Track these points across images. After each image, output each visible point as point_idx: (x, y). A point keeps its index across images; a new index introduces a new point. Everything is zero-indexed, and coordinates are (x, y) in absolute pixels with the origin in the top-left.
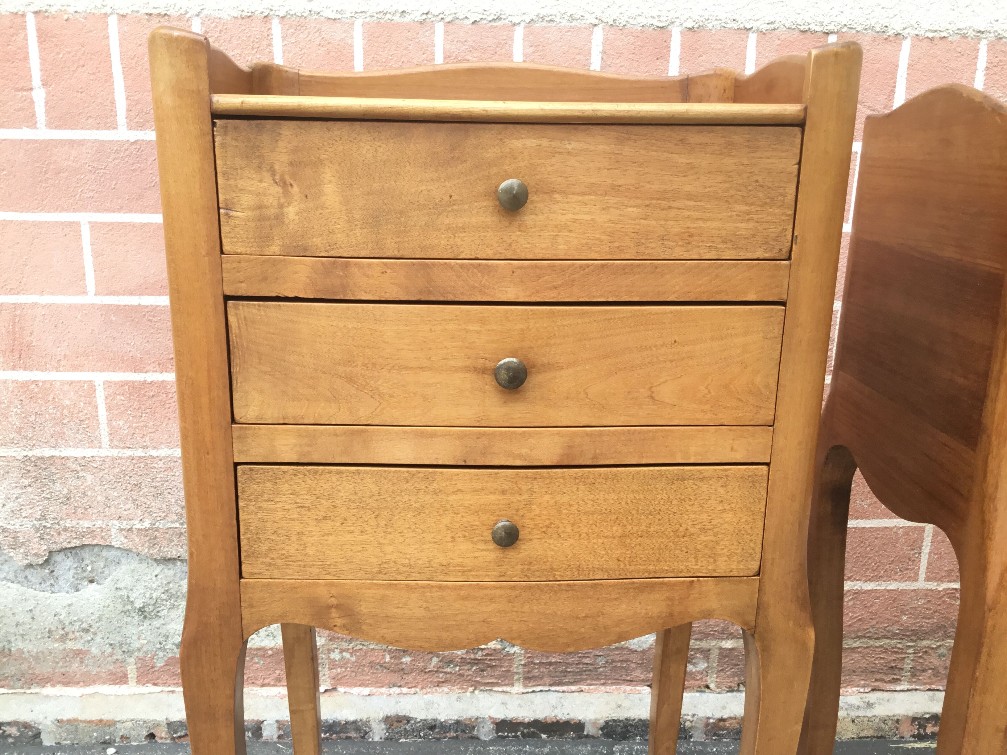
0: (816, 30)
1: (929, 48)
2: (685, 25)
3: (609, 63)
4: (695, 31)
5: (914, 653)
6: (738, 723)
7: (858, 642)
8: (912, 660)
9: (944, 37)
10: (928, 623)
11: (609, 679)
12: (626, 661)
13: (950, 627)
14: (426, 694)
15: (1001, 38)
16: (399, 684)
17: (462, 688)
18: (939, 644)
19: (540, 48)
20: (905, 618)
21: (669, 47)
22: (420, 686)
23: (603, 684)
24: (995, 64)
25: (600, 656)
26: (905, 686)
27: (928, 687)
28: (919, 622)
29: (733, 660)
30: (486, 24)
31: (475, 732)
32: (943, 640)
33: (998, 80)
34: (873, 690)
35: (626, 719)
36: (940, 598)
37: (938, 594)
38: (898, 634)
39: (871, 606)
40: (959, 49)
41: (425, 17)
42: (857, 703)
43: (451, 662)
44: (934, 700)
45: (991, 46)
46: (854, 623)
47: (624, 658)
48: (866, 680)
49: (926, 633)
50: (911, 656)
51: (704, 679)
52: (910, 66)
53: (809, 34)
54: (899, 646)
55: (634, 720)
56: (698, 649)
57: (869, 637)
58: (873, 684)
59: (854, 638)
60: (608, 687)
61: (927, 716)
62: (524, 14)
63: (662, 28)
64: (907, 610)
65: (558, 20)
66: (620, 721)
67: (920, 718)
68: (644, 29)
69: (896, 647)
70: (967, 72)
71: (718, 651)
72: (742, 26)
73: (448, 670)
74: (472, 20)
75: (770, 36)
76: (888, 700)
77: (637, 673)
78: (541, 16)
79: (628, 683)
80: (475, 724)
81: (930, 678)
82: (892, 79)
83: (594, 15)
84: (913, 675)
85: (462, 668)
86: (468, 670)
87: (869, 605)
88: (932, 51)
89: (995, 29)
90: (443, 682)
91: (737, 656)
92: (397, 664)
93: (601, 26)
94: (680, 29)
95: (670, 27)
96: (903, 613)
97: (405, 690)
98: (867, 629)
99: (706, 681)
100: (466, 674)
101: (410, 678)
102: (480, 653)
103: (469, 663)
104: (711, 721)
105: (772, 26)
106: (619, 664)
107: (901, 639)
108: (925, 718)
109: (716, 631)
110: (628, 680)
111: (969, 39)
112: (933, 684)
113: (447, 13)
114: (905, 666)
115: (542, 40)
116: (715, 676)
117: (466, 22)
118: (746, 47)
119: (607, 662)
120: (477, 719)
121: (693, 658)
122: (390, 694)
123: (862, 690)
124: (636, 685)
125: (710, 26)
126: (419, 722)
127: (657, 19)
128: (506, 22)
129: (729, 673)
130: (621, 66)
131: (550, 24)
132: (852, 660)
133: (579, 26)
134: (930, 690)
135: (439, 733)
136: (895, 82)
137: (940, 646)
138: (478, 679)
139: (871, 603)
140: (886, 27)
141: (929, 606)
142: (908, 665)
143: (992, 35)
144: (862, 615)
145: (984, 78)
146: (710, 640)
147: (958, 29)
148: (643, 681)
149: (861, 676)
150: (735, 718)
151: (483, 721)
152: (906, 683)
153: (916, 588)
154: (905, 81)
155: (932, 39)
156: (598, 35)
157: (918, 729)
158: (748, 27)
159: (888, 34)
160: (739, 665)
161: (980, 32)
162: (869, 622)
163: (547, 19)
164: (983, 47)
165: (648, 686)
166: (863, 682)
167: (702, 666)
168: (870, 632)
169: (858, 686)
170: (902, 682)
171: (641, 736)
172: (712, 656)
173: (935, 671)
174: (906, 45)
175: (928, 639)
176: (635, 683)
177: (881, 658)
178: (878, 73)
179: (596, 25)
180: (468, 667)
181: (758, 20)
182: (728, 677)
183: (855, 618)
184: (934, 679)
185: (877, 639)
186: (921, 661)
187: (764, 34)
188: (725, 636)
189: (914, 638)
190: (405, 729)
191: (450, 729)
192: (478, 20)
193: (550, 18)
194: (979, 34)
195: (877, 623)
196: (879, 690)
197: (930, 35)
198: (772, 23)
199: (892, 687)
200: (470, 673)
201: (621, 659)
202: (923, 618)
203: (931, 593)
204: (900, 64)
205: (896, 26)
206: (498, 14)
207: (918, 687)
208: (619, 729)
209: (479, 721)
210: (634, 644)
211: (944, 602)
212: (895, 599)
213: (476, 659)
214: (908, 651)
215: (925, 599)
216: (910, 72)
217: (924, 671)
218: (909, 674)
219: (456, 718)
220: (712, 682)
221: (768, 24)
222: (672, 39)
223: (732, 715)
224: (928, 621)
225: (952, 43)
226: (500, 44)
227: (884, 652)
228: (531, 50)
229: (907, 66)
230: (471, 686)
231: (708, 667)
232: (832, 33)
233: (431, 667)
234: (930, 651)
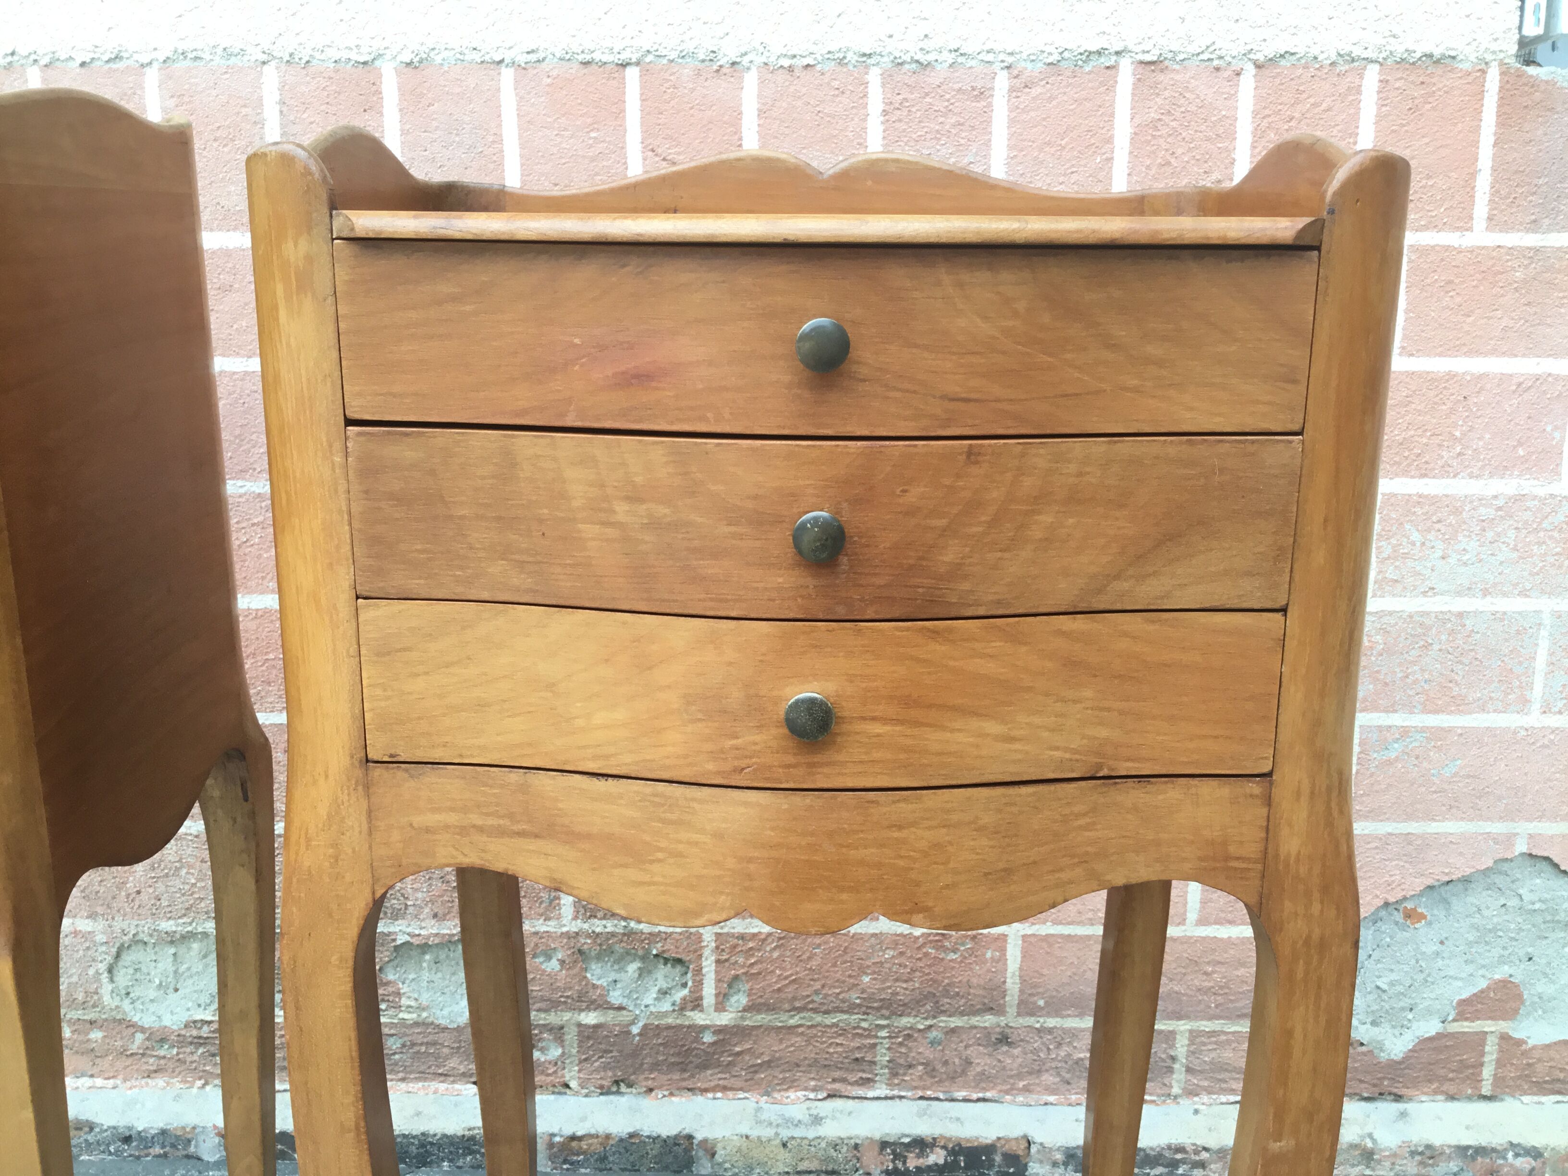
0: (604, 60)
1: (787, 83)
2: (399, 59)
3: (292, 118)
4: (416, 67)
5: (889, 1037)
6: (601, 1144)
7: (797, 1018)
8: (889, 1049)
9: (808, 66)
10: (906, 989)
11: (411, 1072)
12: (434, 1044)
13: (944, 996)
14: (130, 1088)
15: (901, 64)
16: (90, 1073)
17: (186, 1082)
18: (928, 1022)
19: (186, 99)
20: (866, 979)
21: (381, 93)
22: (121, 1077)
23: (403, 1080)
24: (897, 105)
25: (392, 1035)
26: (882, 1090)
27: (920, 1093)
28: (890, 987)
29: (600, 1043)
30: (101, 66)
31: (192, 1149)
32: (934, 1017)
33: (904, 130)
34: (830, 1096)
35: (423, 1134)
36: (919, 948)
37: (915, 942)
38: (859, 1006)
39: (810, 958)
40: (836, 84)
41: (9, 59)
42: (799, 1116)
43: (163, 1040)
44: (925, 1114)
45: (887, 77)
46: (786, 986)
47: (430, 1038)
48: (819, 1080)
49: (904, 1005)
50: (885, 1041)
51: (560, 1073)
52: (761, 113)
53: (594, 66)
54: (864, 1025)
55: (435, 1135)
56: (544, 1025)
57: (812, 1009)
58: (829, 1086)
59: (789, 1011)
60: (411, 1085)
61: (906, 1140)
62: (155, 49)
63: (365, 63)
64: (868, 967)
65: (207, 56)
66: (414, 1137)
67: (894, 1144)
68: (338, 66)
69: (858, 1027)
70: (852, 119)
71: (576, 1029)
72: (487, 58)
73: (162, 1053)
74: (79, 62)
75: (535, 72)
76: (850, 1113)
77: (453, 1063)
78: (180, 51)
79: (442, 1078)
80: (189, 1136)
81: (921, 1077)
82: (736, 133)
83: (259, 48)
84: (894, 1074)
85: (181, 1050)
86: (192, 1053)
87: (805, 957)
88: (792, 89)
89: (888, 50)
90: (156, 1071)
91: (607, 1036)
92: (82, 1042)
93: (273, 64)
94: (394, 64)
95: (377, 63)
96: (863, 971)
97: (99, 1082)
98: (808, 996)
99: (563, 1076)
100: (189, 1059)
101: (105, 1063)
102: (205, 1028)
103: (191, 1043)
104: (557, 1139)
105: (533, 57)
106: (423, 1049)
107: (864, 1013)
108: (903, 1143)
109: (568, 997)
110: (441, 1075)
111: (851, 67)
112: (929, 1089)
113: (39, 52)
114: (878, 1058)
115: (186, 87)
116: (576, 1068)
117: (71, 64)
118: (499, 90)
119: (404, 1046)
120: (194, 1128)
121: (539, 1040)
122: (77, 1088)
123: (812, 1095)
124: (453, 1082)
125: (438, 60)
126: (106, 1130)
127: (355, 50)
128: (130, 62)
129: (597, 1064)
130: (311, 123)
131: (196, 64)
132: (792, 1045)
133: (240, 65)
134: (921, 1098)
135: (137, 1148)
136: (740, 139)
137: (931, 1026)
138: (208, 1068)
139: (808, 954)
140: (714, 52)
141: (902, 960)
142: (883, 1056)
143: (886, 59)
144: (797, 973)
145: (882, 128)
146: (562, 1011)
147: (829, 52)
148: (464, 1075)
149: (810, 1072)
150: (597, 1137)
151: (203, 1132)
152: (884, 1086)
153: (877, 932)
154: (757, 137)
155: (791, 69)
156: (271, 77)
157: (893, 1161)
158: (497, 59)
159: (719, 63)
160: (611, 1052)
161: (864, 55)
162: (809, 986)
163: (190, 56)
164: (874, 77)
165: (475, 1083)
166: (813, 1083)
167: (555, 1052)
168: (813, 1001)
169: (806, 1089)
170: (877, 1085)
171: (450, 1161)
172: (567, 1037)
173: (929, 1068)
174: (751, 80)
175: (909, 1015)
176: (452, 1079)
177: (837, 1044)
178: (710, 126)
179: (264, 63)
180: (191, 1048)
181: (510, 48)
182: (597, 1070)
183: (786, 978)
184: (929, 1081)
185: (827, 1012)
186: (903, 1050)
187: (524, 69)
188: (584, 1005)
189: (886, 1012)
190: (86, 1141)
191: (153, 1143)
192: (88, 60)
193: (194, 54)
194: (864, 59)
195: (823, 986)
196: (840, 1096)
197: (786, 63)
198: (533, 51)
199: (861, 1092)
200: (195, 1058)
201: (425, 1040)
202: (897, 980)
203: (902, 940)
204: (744, 109)
205: (729, 53)
206: (116, 51)
207: (903, 1094)
208: (413, 1150)
209: (197, 1131)
210: (443, 1017)
211: (926, 954)
212: (846, 948)
213: (200, 1037)
214: (879, 1034)
215: (894, 949)
216: (762, 122)
217: (910, 1066)
218: (886, 1071)
219: (161, 1125)
220: (572, 1078)
221: (528, 53)
222: (383, 79)
223: (593, 1131)
224: (904, 985)
225: (823, 74)
226: (125, 94)
227: (840, 1035)
228: (172, 103)
229: (756, 113)
230: (200, 1079)
231: (563, 1054)
232: (628, 64)
233: (134, 1048)
234: (916, 1035)
